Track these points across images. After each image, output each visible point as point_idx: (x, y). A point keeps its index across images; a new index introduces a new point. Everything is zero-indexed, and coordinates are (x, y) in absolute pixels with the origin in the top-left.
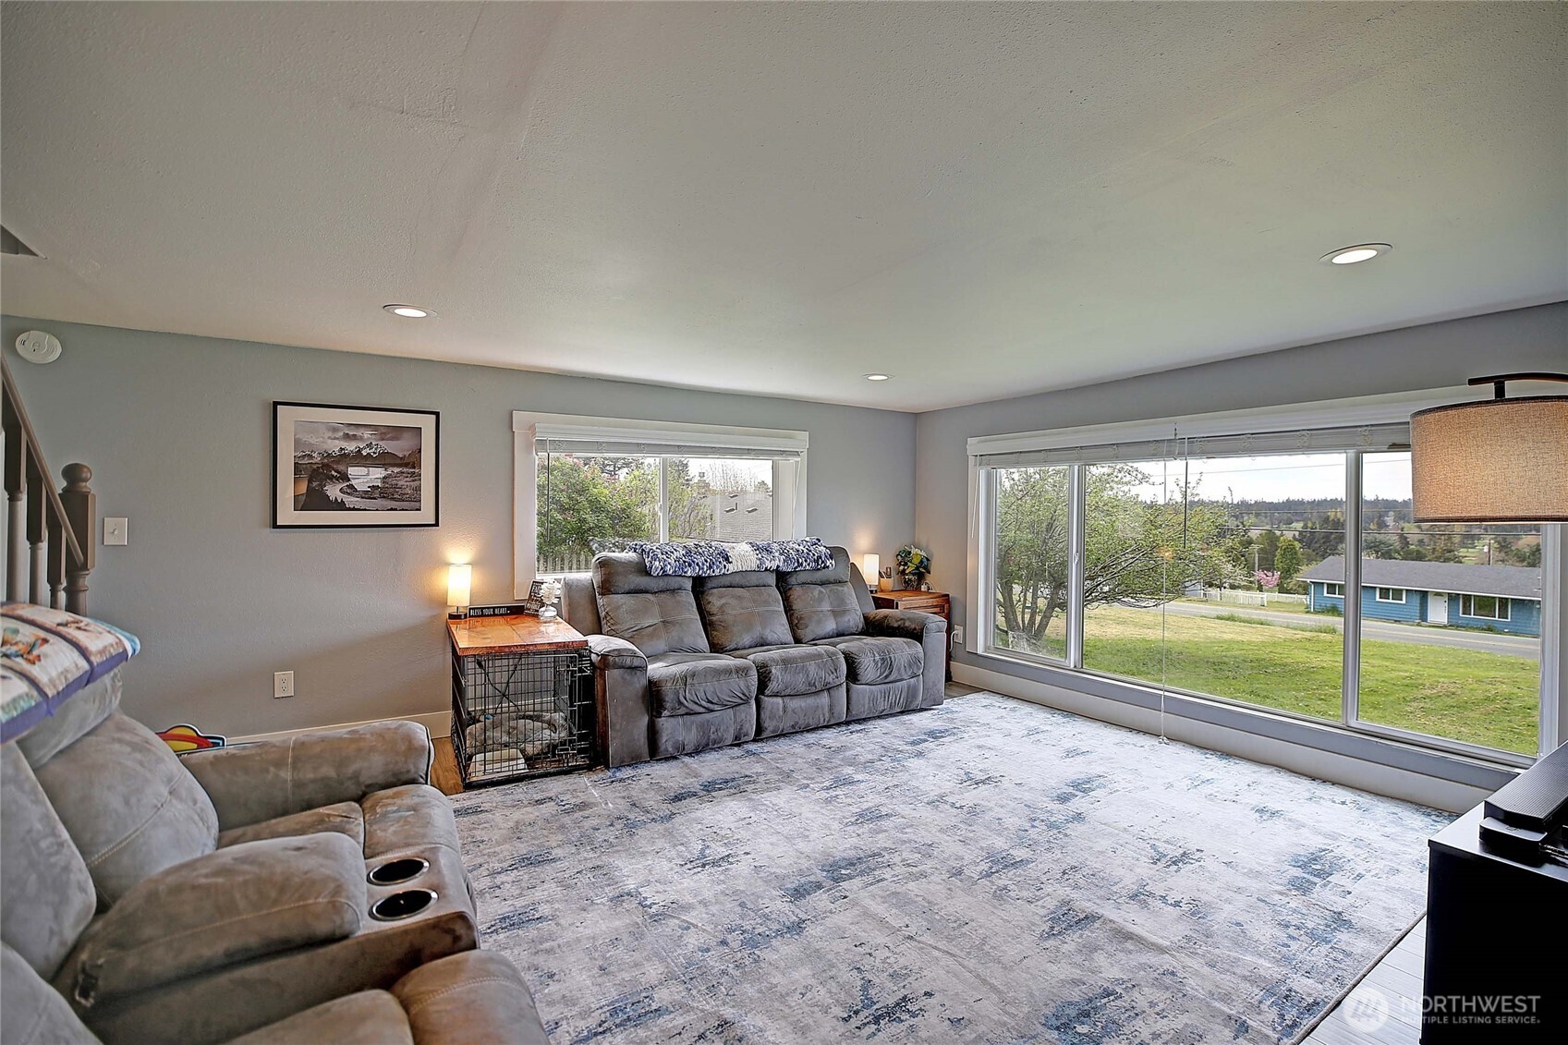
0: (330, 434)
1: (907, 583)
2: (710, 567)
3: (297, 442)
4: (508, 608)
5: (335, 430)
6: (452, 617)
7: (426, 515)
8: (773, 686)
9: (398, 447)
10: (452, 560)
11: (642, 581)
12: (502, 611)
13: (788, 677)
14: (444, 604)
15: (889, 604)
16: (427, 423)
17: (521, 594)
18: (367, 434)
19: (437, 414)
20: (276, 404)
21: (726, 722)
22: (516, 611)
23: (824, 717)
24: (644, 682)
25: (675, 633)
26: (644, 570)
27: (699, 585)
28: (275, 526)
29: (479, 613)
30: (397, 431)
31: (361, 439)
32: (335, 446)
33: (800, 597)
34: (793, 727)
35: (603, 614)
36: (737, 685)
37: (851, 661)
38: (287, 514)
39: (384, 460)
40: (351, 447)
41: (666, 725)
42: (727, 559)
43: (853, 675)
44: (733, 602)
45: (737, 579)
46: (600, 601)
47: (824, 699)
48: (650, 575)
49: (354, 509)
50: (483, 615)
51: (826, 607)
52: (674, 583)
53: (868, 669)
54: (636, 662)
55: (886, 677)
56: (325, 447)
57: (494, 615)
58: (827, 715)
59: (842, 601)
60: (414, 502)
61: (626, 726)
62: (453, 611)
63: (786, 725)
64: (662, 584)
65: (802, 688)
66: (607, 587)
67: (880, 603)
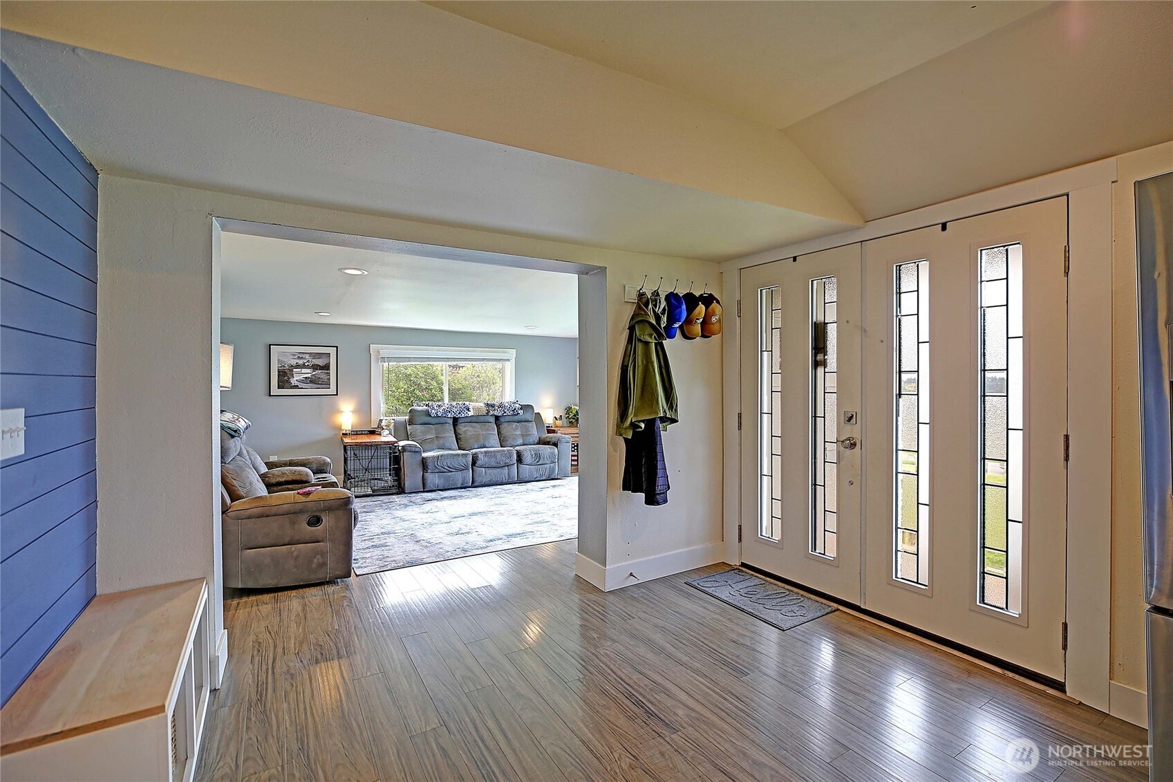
0: (292, 357)
1: (571, 422)
2: (460, 413)
3: (279, 360)
4: (368, 431)
5: (294, 355)
6: (343, 434)
7: (332, 390)
8: (479, 463)
9: (320, 362)
10: (342, 410)
11: (427, 419)
12: (366, 432)
13: (486, 459)
14: (340, 429)
15: (554, 432)
16: (332, 351)
17: (374, 425)
18: (307, 356)
19: (337, 347)
20: (270, 345)
21: (458, 477)
22: (372, 432)
23: (505, 478)
24: (420, 458)
25: (441, 441)
26: (428, 414)
27: (455, 421)
28: (270, 395)
29: (356, 433)
30: (319, 355)
31: (305, 359)
32: (294, 362)
33: (506, 428)
34: (490, 481)
35: (409, 433)
36: (462, 461)
37: (519, 455)
38: (275, 390)
39: (315, 367)
40: (301, 362)
41: (429, 476)
42: (468, 410)
43: (520, 459)
44: (470, 429)
45: (474, 419)
46: (408, 428)
47: (506, 470)
48: (430, 416)
49: (302, 388)
50: (357, 434)
51: (518, 432)
52: (442, 420)
53: (528, 458)
54: (417, 450)
55: (538, 462)
56: (290, 362)
57: (362, 434)
58: (507, 477)
59: (528, 430)
60: (327, 385)
61: (411, 476)
62: (344, 432)
63: (485, 480)
64: (436, 421)
65: (494, 464)
66: (411, 422)
67: (549, 431)
